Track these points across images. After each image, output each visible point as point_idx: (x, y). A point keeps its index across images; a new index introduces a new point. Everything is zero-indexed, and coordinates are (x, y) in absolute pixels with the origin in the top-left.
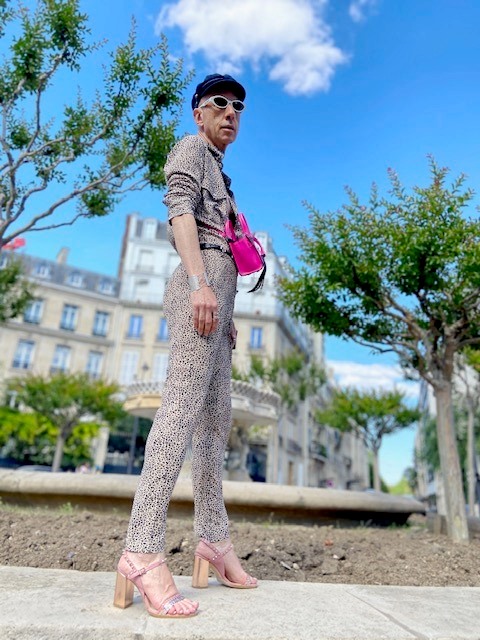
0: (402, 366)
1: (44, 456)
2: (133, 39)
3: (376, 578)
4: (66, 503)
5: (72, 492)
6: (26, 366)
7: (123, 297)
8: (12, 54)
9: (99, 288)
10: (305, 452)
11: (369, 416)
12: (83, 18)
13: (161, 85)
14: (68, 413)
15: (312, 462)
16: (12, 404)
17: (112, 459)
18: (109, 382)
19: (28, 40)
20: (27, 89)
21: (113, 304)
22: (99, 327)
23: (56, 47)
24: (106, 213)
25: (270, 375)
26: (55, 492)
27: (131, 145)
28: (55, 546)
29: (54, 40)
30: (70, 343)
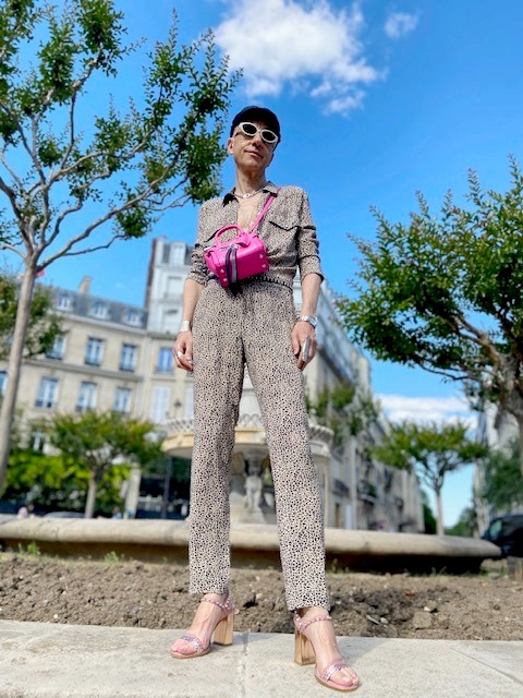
0: (467, 395)
1: (72, 501)
2: (174, 37)
3: (475, 633)
4: (110, 552)
5: (115, 540)
6: (49, 405)
7: (151, 328)
8: (40, 61)
9: (125, 319)
10: (353, 493)
11: (430, 451)
12: (118, 16)
13: (204, 89)
14: (100, 455)
15: (361, 504)
16: (36, 447)
17: (143, 504)
18: (143, 420)
19: (56, 45)
20: (55, 100)
21: (141, 336)
22: (127, 362)
23: (89, 50)
24: (143, 233)
25: (316, 409)
26: (97, 540)
27: (173, 157)
28: (115, 600)
29: (87, 43)
30: (96, 379)
